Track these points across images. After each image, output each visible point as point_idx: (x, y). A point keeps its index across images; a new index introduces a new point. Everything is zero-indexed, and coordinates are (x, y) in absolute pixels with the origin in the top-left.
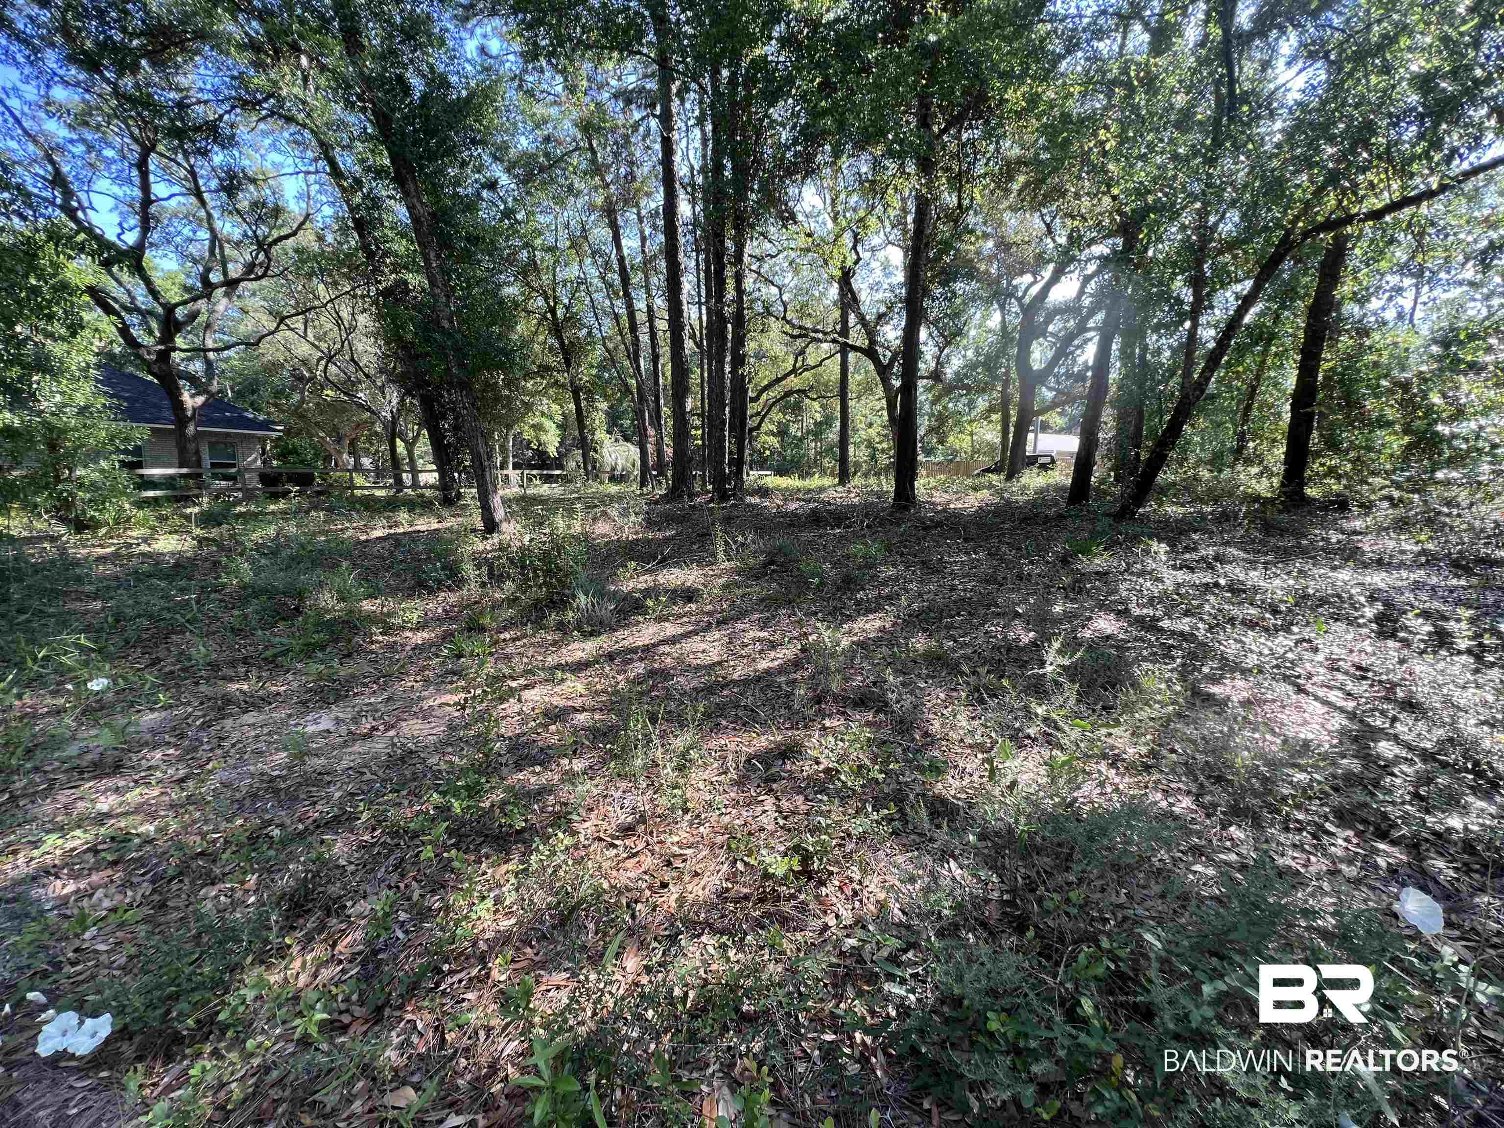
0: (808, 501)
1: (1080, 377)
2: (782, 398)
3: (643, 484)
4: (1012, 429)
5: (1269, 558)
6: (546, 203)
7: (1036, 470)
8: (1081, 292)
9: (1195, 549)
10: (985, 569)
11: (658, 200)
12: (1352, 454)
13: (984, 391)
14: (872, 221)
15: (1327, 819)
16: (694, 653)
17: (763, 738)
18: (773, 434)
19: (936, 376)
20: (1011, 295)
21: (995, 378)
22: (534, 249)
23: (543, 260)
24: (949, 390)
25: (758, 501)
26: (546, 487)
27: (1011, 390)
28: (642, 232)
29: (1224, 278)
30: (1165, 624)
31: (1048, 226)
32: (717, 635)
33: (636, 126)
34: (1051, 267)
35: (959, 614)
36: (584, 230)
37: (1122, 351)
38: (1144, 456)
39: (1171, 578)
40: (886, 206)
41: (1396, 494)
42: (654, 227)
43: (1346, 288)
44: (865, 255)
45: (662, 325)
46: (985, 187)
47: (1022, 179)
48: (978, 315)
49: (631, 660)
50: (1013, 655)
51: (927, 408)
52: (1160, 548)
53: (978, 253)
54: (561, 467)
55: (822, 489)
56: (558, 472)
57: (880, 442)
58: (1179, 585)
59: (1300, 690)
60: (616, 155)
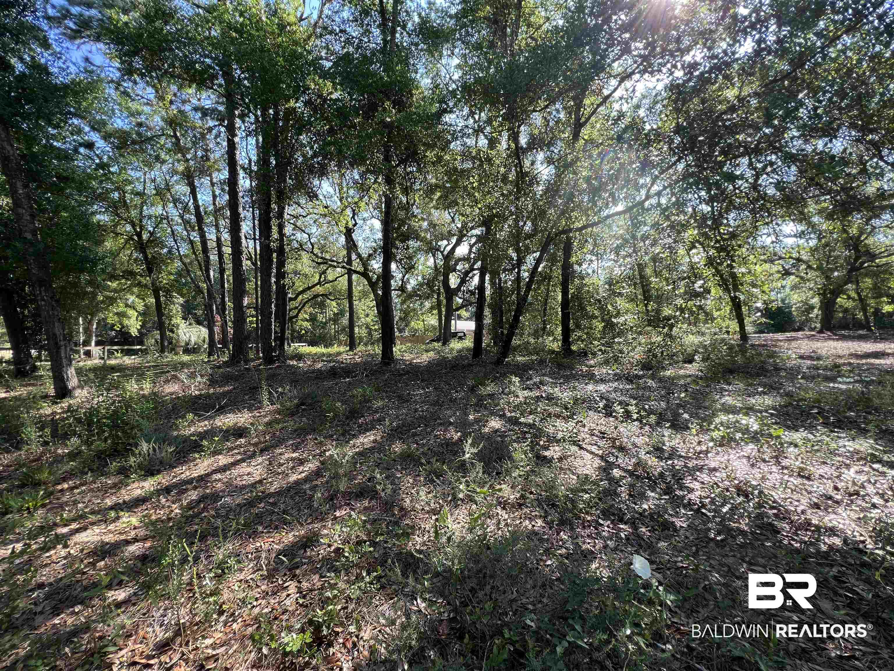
0: (330, 361)
1: (472, 293)
2: (312, 299)
3: (210, 354)
4: (443, 318)
5: (561, 381)
6: (136, 164)
7: (457, 340)
8: (470, 251)
9: (531, 379)
10: (433, 398)
11: (225, 175)
12: (586, 331)
13: (428, 298)
14: (362, 204)
15: (599, 518)
16: (240, 476)
17: (290, 535)
18: (307, 320)
19: (402, 289)
20: (438, 250)
21: (433, 291)
22: (124, 193)
23: (132, 200)
24: (410, 296)
25: (295, 363)
26: (126, 358)
27: (442, 298)
28: (213, 192)
29: (528, 251)
30: (522, 420)
31: (452, 218)
32: (260, 460)
33: (210, 130)
34: (455, 238)
35: (419, 427)
36: (167, 185)
37: (491, 280)
38: (506, 332)
39: (523, 394)
40: (370, 197)
41: (603, 348)
42: (223, 190)
43: (573, 259)
44: (359, 222)
45: (227, 250)
46: (421, 196)
47: (439, 194)
48: (422, 259)
49: (187, 490)
50: (449, 448)
51: (399, 306)
52: (516, 380)
53: (420, 227)
54: (141, 343)
55: (339, 354)
56: (138, 347)
57: (374, 325)
58: (526, 398)
59: (581, 448)
60: (194, 143)
